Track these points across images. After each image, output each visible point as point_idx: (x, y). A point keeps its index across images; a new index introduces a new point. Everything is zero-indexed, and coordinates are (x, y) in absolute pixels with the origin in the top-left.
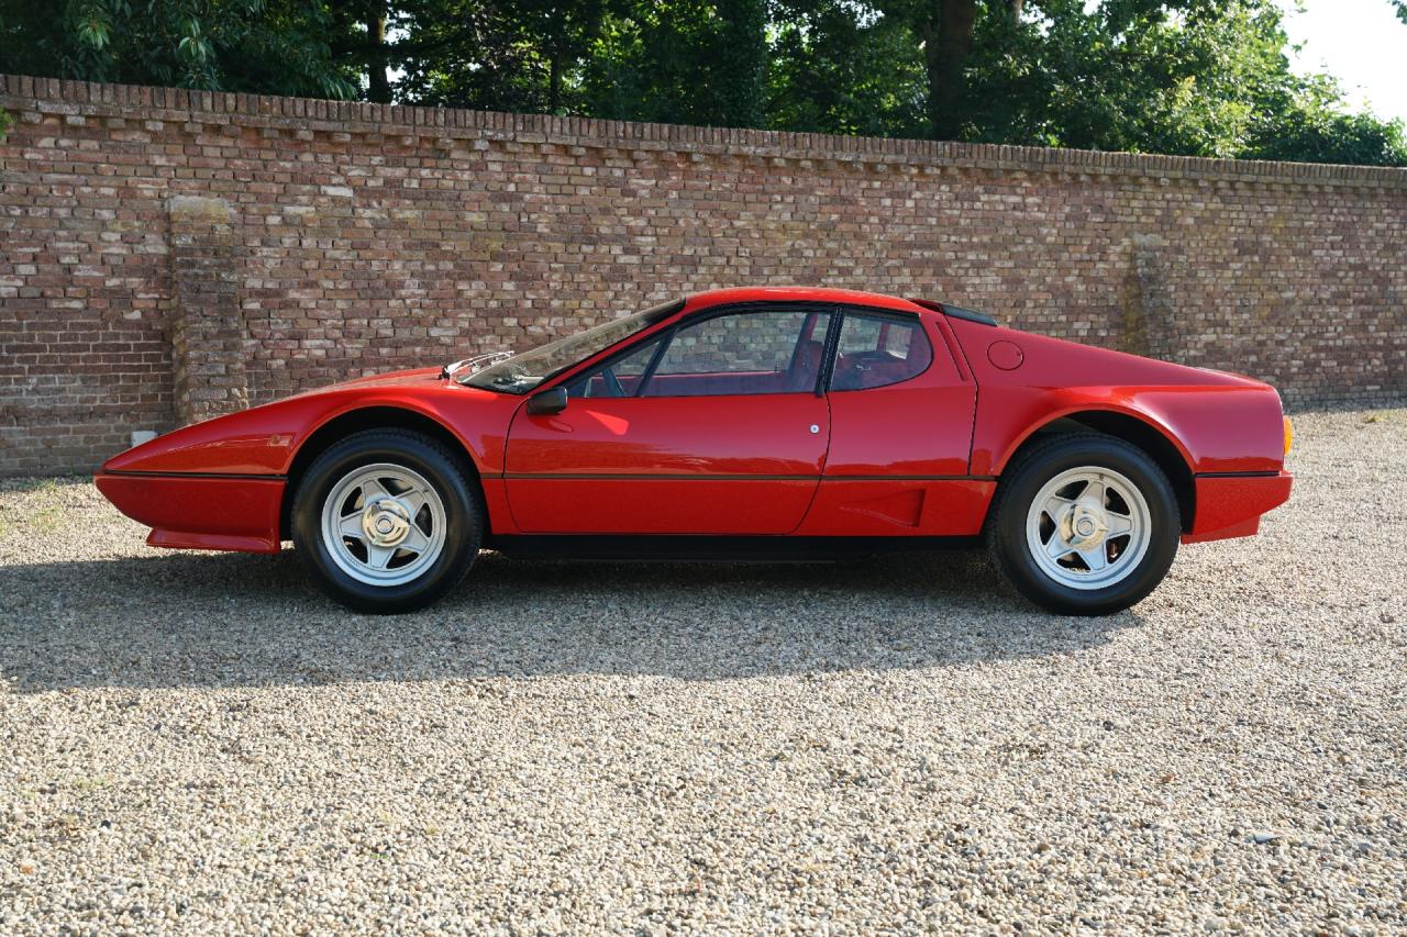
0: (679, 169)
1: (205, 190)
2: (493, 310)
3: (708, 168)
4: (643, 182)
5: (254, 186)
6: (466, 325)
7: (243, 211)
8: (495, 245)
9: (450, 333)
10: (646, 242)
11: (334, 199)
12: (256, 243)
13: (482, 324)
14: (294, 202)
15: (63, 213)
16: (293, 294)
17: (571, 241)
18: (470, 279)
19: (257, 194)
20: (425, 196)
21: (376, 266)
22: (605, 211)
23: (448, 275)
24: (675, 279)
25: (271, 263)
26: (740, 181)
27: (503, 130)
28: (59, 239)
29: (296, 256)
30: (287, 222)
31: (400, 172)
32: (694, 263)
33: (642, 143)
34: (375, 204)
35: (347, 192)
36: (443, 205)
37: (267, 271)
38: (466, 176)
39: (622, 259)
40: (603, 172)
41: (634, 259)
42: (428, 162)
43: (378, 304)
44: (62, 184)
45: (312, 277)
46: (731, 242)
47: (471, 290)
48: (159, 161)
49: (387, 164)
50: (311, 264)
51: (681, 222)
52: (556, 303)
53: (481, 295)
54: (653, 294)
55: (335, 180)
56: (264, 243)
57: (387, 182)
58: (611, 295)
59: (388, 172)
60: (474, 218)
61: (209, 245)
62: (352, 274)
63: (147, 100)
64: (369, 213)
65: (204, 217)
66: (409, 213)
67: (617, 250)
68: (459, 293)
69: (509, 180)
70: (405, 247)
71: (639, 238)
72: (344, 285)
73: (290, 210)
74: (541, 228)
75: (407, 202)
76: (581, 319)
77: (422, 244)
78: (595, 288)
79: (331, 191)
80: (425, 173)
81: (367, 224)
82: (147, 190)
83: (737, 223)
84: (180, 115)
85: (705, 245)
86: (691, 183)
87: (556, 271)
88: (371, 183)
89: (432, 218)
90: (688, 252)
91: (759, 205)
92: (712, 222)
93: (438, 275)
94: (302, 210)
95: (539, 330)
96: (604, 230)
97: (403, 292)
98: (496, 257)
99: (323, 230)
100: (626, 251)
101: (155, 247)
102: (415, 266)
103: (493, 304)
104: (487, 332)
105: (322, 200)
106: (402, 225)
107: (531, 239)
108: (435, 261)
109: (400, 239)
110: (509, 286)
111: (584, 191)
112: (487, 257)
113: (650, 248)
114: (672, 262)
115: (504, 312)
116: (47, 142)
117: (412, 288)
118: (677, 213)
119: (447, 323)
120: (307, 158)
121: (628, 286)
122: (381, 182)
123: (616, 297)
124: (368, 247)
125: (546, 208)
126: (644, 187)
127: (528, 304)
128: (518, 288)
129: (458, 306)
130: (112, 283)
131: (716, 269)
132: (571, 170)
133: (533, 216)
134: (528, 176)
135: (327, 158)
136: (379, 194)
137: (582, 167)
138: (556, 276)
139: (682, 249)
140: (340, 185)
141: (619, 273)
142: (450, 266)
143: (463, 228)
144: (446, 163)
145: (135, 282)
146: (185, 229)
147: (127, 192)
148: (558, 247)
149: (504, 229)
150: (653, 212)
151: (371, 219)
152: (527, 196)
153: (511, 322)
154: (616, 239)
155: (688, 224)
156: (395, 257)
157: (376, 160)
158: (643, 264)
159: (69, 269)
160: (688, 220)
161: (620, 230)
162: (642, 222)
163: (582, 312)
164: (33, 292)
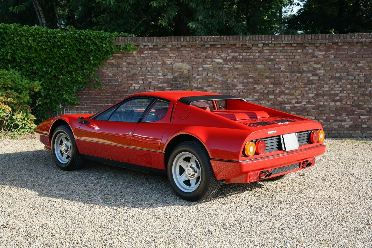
0: (335, 48)
1: (183, 62)
2: (266, 93)
3: (347, 47)
4: (320, 53)
5: (195, 60)
6: (257, 97)
7: (192, 67)
8: (266, 74)
9: (252, 100)
10: (321, 72)
11: (218, 63)
12: (196, 75)
13: (262, 97)
14: (206, 64)
15: (149, 69)
16: (205, 88)
17: (293, 72)
18: (258, 84)
19: (196, 62)
20: (245, 61)
21: (229, 80)
22: (306, 63)
23: (251, 83)
24: (332, 84)
25: (199, 80)
26: (360, 51)
27: (268, 40)
28: (148, 75)
29: (206, 78)
30: (204, 69)
31: (236, 54)
32: (340, 78)
33: (318, 41)
34: (229, 63)
35: (221, 61)
36: (250, 63)
37: (198, 82)
38: (257, 54)
39: (312, 78)
40: (305, 51)
41: (316, 78)
42: (245, 51)
43: (230, 91)
44: (149, 62)
45: (211, 84)
46: (357, 71)
47: (258, 87)
48: (171, 55)
49: (232, 52)
50: (210, 80)
51: (335, 65)
52: (287, 91)
53: (261, 89)
54: (323, 89)
55: (217, 57)
56: (198, 75)
57: (233, 57)
58: (307, 89)
59: (233, 54)
60: (260, 66)
61: (181, 76)
62: (222, 83)
63: (167, 40)
64: (227, 66)
65: (181, 68)
66: (239, 66)
67: (310, 75)
68: (255, 88)
69: (271, 55)
70: (238, 75)
71: (318, 71)
72: (220, 86)
73: (205, 66)
74: (282, 69)
75: (239, 63)
76: (296, 96)
77: (243, 74)
78: (301, 87)
79: (216, 60)
80: (244, 54)
81: (227, 69)
82: (169, 62)
83: (359, 65)
84: (175, 43)
85: (345, 73)
86: (339, 52)
87: (287, 81)
88: (228, 58)
89: (246, 67)
91: (369, 58)
92: (348, 65)
93: (248, 83)
94: (208, 66)
95: (281, 99)
96: (304, 69)
97: (237, 88)
98: (267, 78)
99: (214, 71)
100: (313, 75)
101: (170, 76)
102: (241, 80)
103: (266, 91)
104: (263, 100)
105: (214, 63)
106: (237, 69)
107: (279, 72)
108: (247, 79)
109: (236, 73)
110: (271, 86)
111: (298, 57)
112: (264, 77)
113: (322, 74)
114: (331, 78)
115: (268, 94)
116: (146, 52)
117: (240, 87)
118: (333, 62)
119: (251, 97)
120: (210, 52)
121: (314, 86)
122: (231, 57)
123: (309, 90)
124: (226, 75)
125: (284, 63)
126: (321, 55)
127: (278, 92)
128: (274, 87)
129: (254, 92)
130: (160, 85)
131: (349, 80)
132: (293, 51)
133: (279, 65)
134: (278, 53)
135: (215, 52)
136: (230, 61)
137: (297, 50)
138: (287, 83)
139: (335, 74)
140: (218, 59)
141: (311, 82)
142: (251, 80)
143: (256, 69)
144: (251, 51)
145: (165, 85)
146: (176, 72)
147: (164, 63)
148: (288, 74)
149: (269, 69)
150: (324, 63)
151: (228, 68)
152: (278, 59)
153: (271, 97)
155: (338, 66)
156: (235, 78)
157: (229, 51)
158: (319, 79)
159: (150, 82)
160: (337, 64)
161: (311, 69)
162: (319, 66)
163: (297, 94)
164: (142, 88)
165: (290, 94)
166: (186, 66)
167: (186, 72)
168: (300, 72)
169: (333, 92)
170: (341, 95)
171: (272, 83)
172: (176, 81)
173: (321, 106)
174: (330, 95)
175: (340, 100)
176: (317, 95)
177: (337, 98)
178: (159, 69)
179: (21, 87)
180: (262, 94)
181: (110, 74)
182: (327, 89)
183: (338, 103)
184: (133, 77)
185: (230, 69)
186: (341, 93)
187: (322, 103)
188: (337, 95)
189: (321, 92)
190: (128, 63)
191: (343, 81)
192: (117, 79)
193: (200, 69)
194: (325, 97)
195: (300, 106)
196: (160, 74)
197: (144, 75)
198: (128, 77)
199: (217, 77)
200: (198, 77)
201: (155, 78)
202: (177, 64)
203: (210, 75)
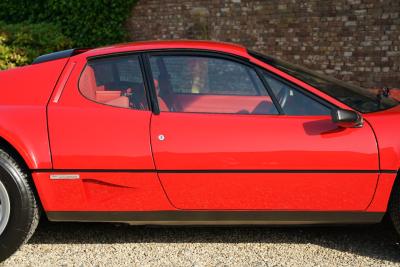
165: (319, 53)
166: (203, 11)
167: (202, 20)
168: (331, 15)
169: (378, 49)
170: (389, 53)
171: (297, 35)
172: (191, 33)
173: (361, 74)
174: (375, 53)
175: (389, 64)
176: (356, 55)
177: (385, 59)
178: (179, 16)
181: (138, 26)
182: (369, 44)
183: (386, 69)
184: (157, 29)
185: (249, 14)
186: (390, 50)
187: (362, 69)
188: (384, 53)
189: (360, 48)
191: (393, 27)
193: (218, 15)
194: (367, 59)
195: (333, 74)
196: (181, 24)
197: (167, 27)
198: (152, 29)
199: (235, 27)
200: (216, 27)
201: (176, 29)
202: (195, 9)
203: (228, 23)
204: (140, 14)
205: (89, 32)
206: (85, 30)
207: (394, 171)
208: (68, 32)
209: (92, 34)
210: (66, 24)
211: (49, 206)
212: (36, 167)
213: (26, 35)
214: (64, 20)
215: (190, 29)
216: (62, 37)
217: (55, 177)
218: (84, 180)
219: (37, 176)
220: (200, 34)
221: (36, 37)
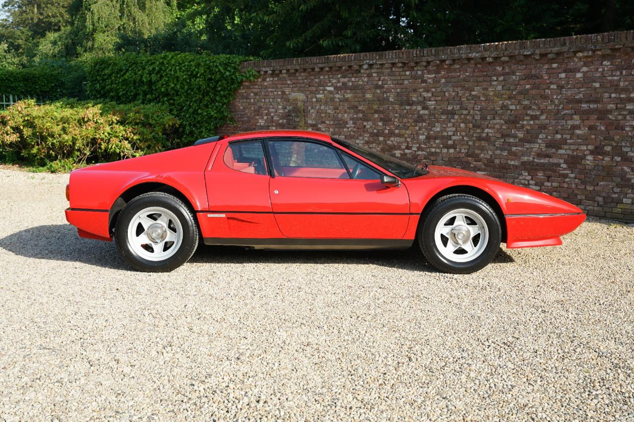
0: (445, 68)
1: (298, 91)
2: (375, 133)
3: (458, 67)
4: (429, 76)
5: (309, 88)
6: (366, 139)
7: (307, 97)
8: (375, 107)
9: (362, 142)
10: (431, 104)
11: (330, 92)
12: (310, 108)
13: (371, 139)
14: (319, 93)
15: (271, 100)
17: (401, 104)
18: (367, 121)
19: (310, 91)
20: (354, 88)
21: (340, 116)
22: (415, 91)
23: (361, 119)
24: (444, 121)
25: (314, 115)
26: (474, 72)
27: (372, 60)
28: (271, 108)
29: (319, 112)
30: (317, 100)
31: (346, 80)
32: (453, 113)
33: (424, 58)
34: (339, 92)
35: (332, 89)
36: (360, 91)
37: (313, 118)
38: (366, 79)
39: (422, 112)
40: (413, 73)
41: (426, 112)
42: (355, 75)
43: (341, 130)
44: (271, 91)
46: (471, 103)
47: (368, 125)
48: (289, 82)
49: (342, 77)
50: (323, 115)
51: (446, 94)
52: (397, 131)
53: (371, 127)
54: (434, 128)
55: (329, 84)
56: (312, 108)
57: (343, 83)
58: (417, 128)
59: (342, 80)
60: (368, 96)
61: (295, 109)
62: (334, 119)
64: (337, 96)
65: (297, 100)
66: (349, 96)
67: (419, 108)
68: (365, 126)
69: (380, 80)
70: (349, 108)
71: (428, 102)
73: (318, 96)
74: (391, 99)
75: (349, 91)
76: (406, 138)
77: (353, 107)
78: (411, 125)
79: (328, 88)
80: (353, 79)
81: (337, 100)
82: (287, 92)
83: (473, 93)
84: (289, 67)
85: (458, 104)
86: (450, 74)
87: (396, 117)
88: (338, 85)
89: (356, 97)
90: (450, 108)
91: (484, 83)
92: (461, 93)
93: (358, 119)
94: (321, 96)
95: (390, 143)
96: (414, 99)
97: (348, 126)
98: (376, 112)
99: (326, 103)
100: (424, 108)
102: (351, 115)
103: (375, 131)
104: (373, 142)
105: (326, 92)
106: (347, 100)
107: (387, 104)
108: (357, 113)
109: (346, 105)
110: (380, 124)
111: (406, 82)
112: (373, 112)
113: (433, 107)
114: (442, 114)
115: (378, 135)
116: (268, 79)
117: (350, 124)
118: (445, 89)
119: (361, 138)
120: (321, 77)
121: (424, 124)
122: (341, 84)
123: (420, 129)
124: (338, 109)
125: (393, 90)
126: (430, 78)
127: (387, 131)
128: (383, 124)
129: (364, 131)
130: (281, 121)
131: (463, 116)
132: (401, 73)
133: (388, 94)
134: (386, 77)
135: (326, 77)
136: (341, 88)
137: (406, 71)
138: (396, 120)
139: (447, 107)
140: (330, 86)
141: (420, 119)
142: (361, 115)
143: (365, 100)
144: (359, 75)
145: (284, 121)
146: (291, 104)
147: (283, 93)
148: (397, 107)
149: (378, 100)
150: (434, 90)
151: (339, 98)
152: (386, 86)
153: (381, 139)
154: (418, 103)
155: (450, 94)
156: (345, 113)
157: (339, 76)
158: (430, 114)
160: (450, 92)
161: (421, 99)
162: (430, 95)
163: (406, 135)
164: (266, 124)
165: (400, 135)
166: (301, 96)
167: (300, 104)
168: (409, 104)
169: (445, 134)
170: (454, 138)
171: (381, 120)
172: (289, 116)
173: (432, 154)
174: (443, 137)
175: (453, 146)
176: (428, 138)
177: (450, 142)
178: (279, 100)
179: (154, 122)
180: (372, 135)
181: (241, 108)
182: (438, 129)
183: (452, 151)
184: (258, 111)
185: (340, 101)
186: (454, 135)
187: (433, 150)
188: (449, 137)
189: (432, 132)
190: (256, 94)
191: (456, 117)
192: (246, 114)
193: (314, 100)
194: (437, 141)
195: (410, 153)
196: (280, 107)
197: (268, 109)
198: (255, 111)
199: (329, 111)
200: (312, 111)
201: (276, 112)
202: (293, 94)
203: (322, 107)
204: (243, 97)
205: (195, 112)
206: (191, 110)
207: (418, 214)
208: (175, 112)
209: (198, 114)
210: (173, 104)
211: (206, 234)
212: (200, 209)
213: (137, 115)
214: (172, 101)
215: (289, 111)
216: (171, 117)
217: (210, 215)
218: (228, 218)
219: (200, 215)
220: (297, 116)
221: (147, 116)
